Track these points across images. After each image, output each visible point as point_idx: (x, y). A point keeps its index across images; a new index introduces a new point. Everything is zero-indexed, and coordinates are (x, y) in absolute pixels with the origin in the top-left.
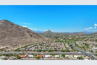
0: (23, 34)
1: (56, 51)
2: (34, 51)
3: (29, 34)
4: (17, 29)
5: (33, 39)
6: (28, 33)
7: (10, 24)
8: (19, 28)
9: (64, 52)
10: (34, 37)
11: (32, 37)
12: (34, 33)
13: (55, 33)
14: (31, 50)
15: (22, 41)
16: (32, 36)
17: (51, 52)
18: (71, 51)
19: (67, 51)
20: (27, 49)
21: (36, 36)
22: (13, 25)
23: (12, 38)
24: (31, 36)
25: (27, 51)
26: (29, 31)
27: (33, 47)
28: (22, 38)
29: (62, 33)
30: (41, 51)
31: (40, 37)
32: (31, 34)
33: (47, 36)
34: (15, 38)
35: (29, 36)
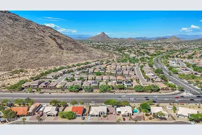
0: (40, 42)
1: (121, 89)
2: (63, 88)
3: (54, 42)
4: (26, 30)
5: (65, 55)
6: (54, 39)
7: (10, 18)
8: (30, 29)
9: (143, 91)
10: (67, 49)
11: (62, 49)
12: (67, 40)
13: (115, 38)
14: (55, 88)
15: (37, 60)
16: (63, 46)
17: (108, 93)
18: (163, 89)
19: (152, 91)
20: (43, 85)
21: (73, 47)
22: (16, 20)
23: (14, 52)
24: (61, 47)
25: (42, 91)
26: (55, 36)
27: (61, 75)
28: (39, 51)
29: (131, 39)
30: (81, 89)
31: (82, 48)
32: (59, 41)
33: (99, 46)
34: (21, 51)
35: (55, 47)
